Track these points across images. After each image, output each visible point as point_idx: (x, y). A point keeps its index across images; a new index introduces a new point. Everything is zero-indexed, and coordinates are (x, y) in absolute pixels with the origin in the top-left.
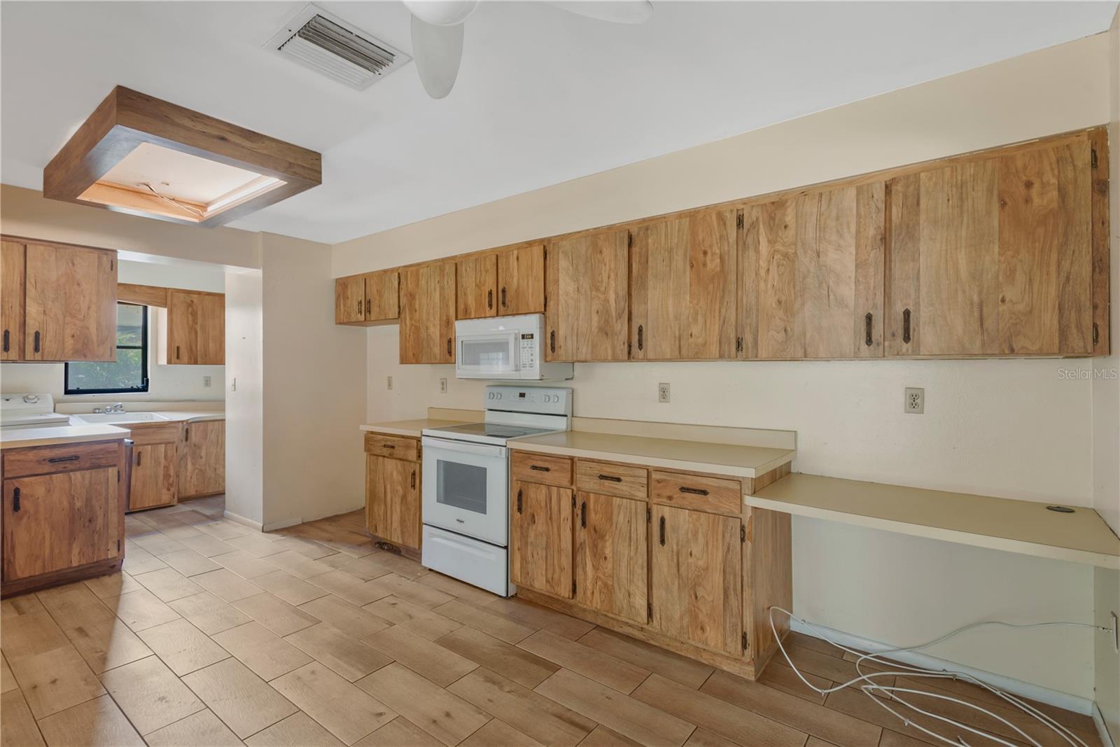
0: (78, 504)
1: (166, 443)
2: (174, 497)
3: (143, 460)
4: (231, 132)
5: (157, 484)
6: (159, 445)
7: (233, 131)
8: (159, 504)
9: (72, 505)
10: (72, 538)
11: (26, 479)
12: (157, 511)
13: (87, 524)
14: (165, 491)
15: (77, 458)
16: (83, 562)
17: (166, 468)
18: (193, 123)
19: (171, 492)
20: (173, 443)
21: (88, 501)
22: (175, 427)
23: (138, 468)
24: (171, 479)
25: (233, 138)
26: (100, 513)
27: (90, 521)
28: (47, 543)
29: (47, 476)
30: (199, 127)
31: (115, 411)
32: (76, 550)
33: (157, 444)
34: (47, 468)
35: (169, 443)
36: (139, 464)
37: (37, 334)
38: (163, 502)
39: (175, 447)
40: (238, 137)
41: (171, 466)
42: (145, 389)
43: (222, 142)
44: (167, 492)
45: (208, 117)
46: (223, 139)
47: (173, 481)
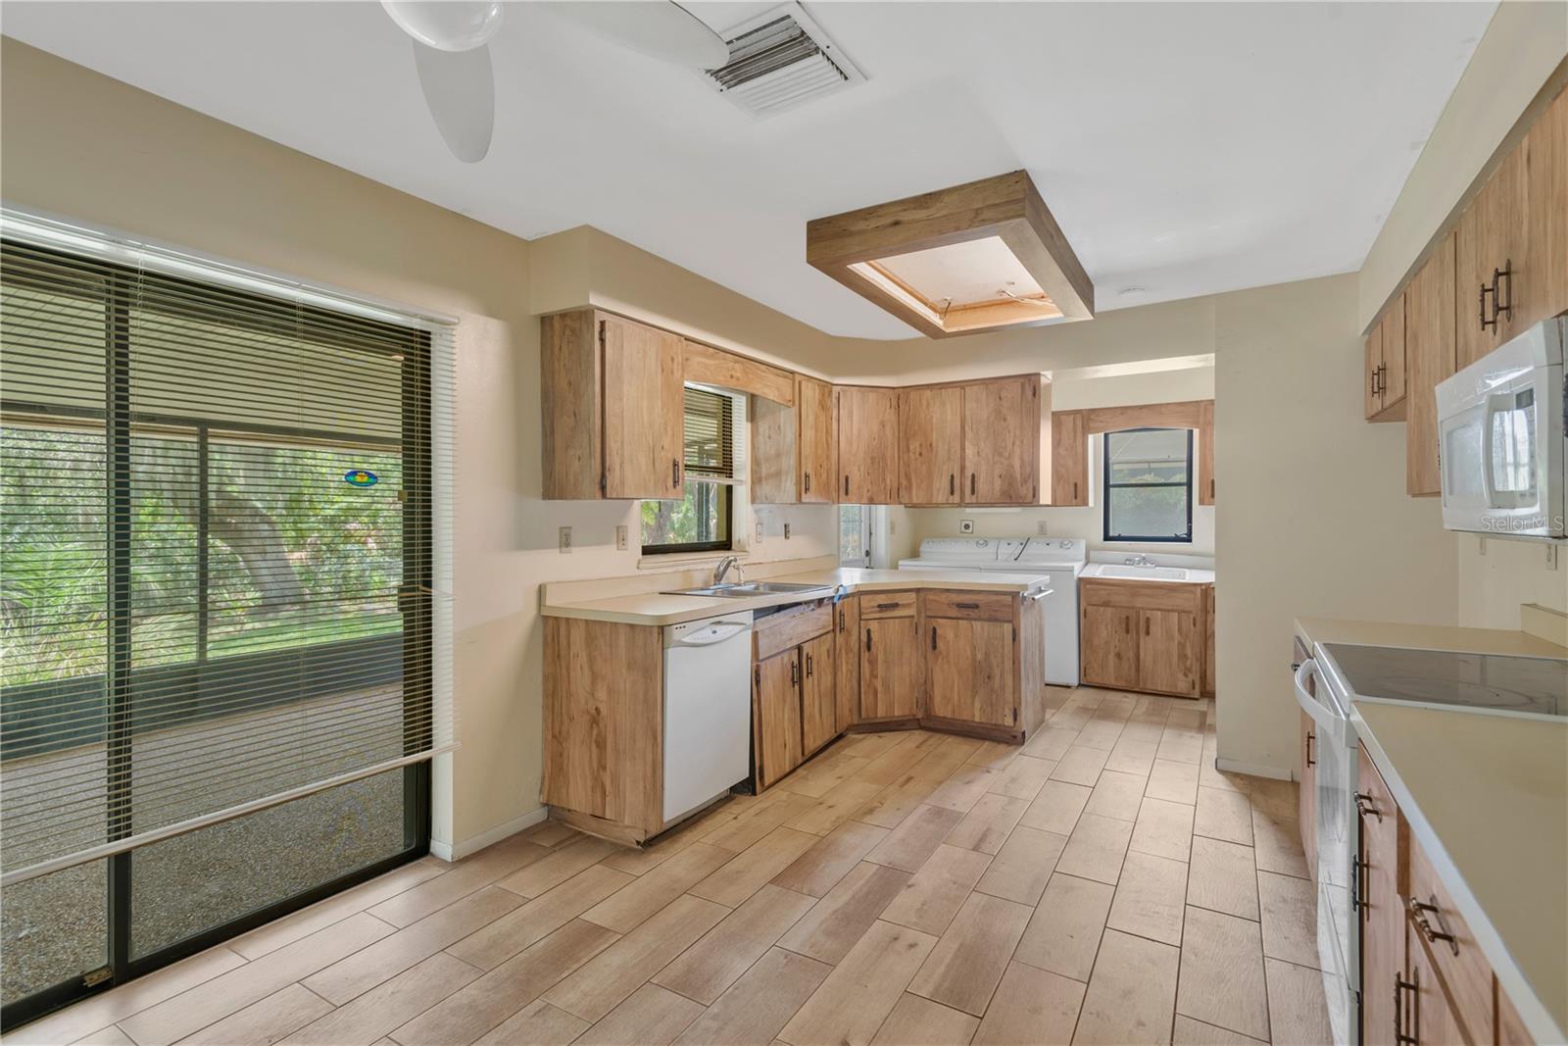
0: (979, 656)
1: (1180, 612)
2: (1194, 688)
3: (1152, 628)
4: (905, 210)
5: (1171, 666)
6: (1171, 613)
7: (906, 207)
8: (1174, 691)
9: (974, 655)
10: (975, 693)
11: (940, 620)
12: (1172, 700)
13: (986, 680)
14: (1180, 676)
15: (977, 606)
16: (984, 720)
17: (1182, 646)
18: (868, 223)
19: (1191, 677)
20: (1189, 612)
21: (987, 655)
22: (1191, 592)
23: (1147, 638)
24: (1189, 663)
25: (905, 217)
26: (997, 672)
27: (989, 677)
28: (956, 688)
29: (955, 621)
30: (873, 223)
31: (1145, 564)
32: (977, 705)
33: (1169, 611)
34: (954, 613)
35: (1184, 612)
36: (1148, 633)
37: (973, 476)
38: (1179, 690)
39: (1192, 620)
40: (914, 211)
41: (1188, 644)
42: (1189, 539)
43: (897, 227)
44: (1184, 678)
45: (881, 206)
46: (896, 223)
47: (1191, 664)
